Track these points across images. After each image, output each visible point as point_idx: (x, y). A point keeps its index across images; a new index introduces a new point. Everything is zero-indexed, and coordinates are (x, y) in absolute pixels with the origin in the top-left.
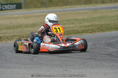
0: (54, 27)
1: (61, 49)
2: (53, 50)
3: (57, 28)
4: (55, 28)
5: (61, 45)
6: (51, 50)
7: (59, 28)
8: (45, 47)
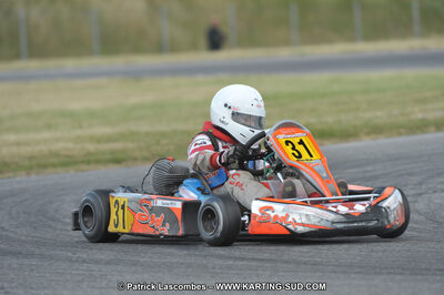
0: (282, 138)
1: (339, 226)
2: (307, 229)
3: (296, 141)
4: (287, 143)
5: (334, 210)
6: (300, 229)
7: (301, 142)
8: (272, 215)
